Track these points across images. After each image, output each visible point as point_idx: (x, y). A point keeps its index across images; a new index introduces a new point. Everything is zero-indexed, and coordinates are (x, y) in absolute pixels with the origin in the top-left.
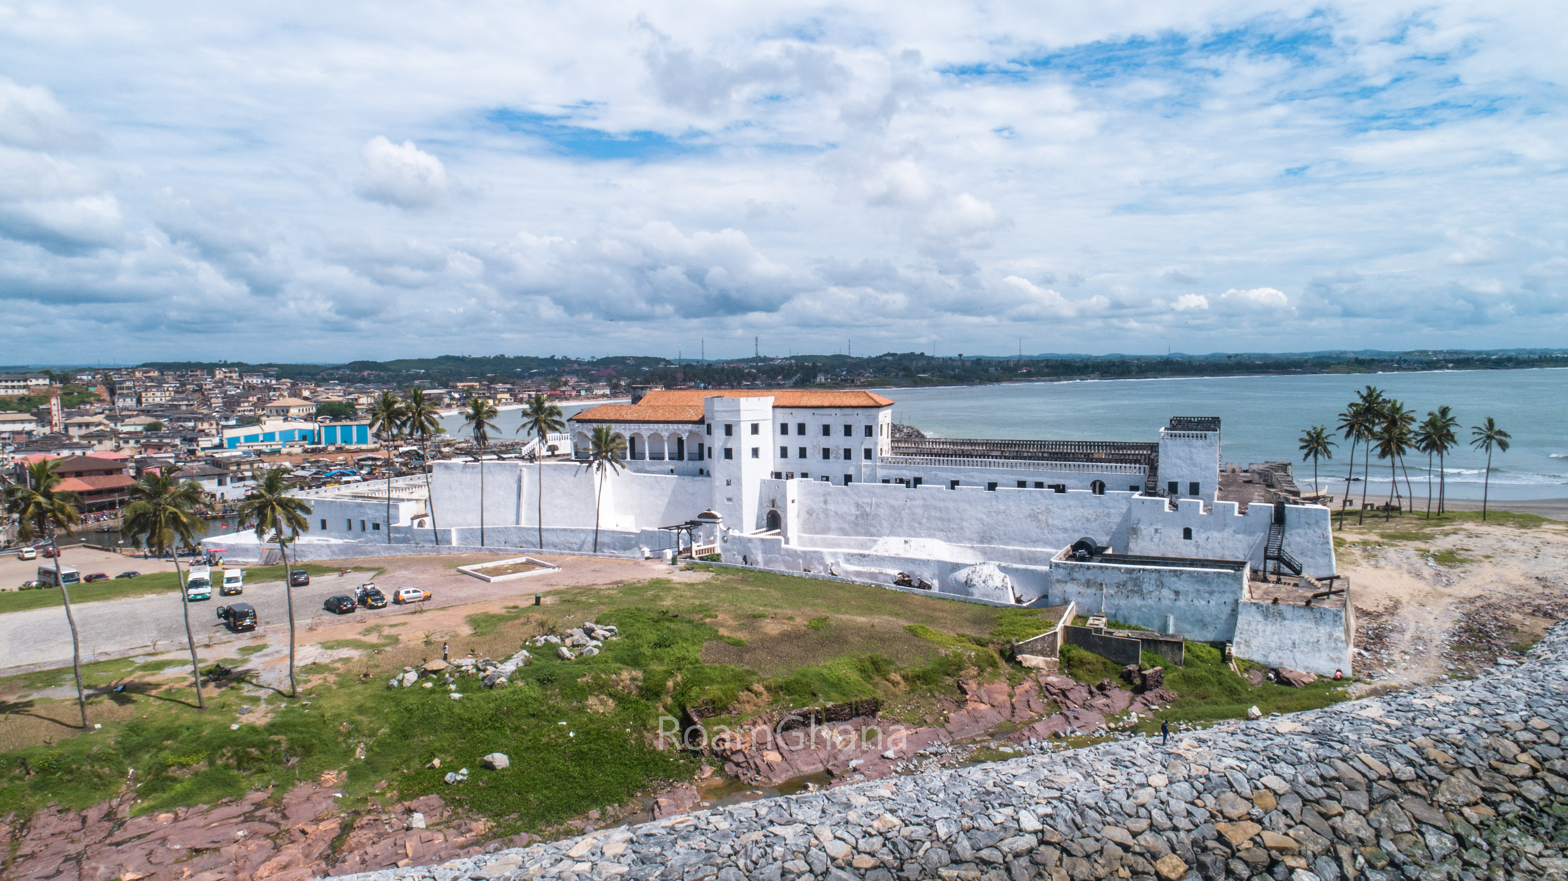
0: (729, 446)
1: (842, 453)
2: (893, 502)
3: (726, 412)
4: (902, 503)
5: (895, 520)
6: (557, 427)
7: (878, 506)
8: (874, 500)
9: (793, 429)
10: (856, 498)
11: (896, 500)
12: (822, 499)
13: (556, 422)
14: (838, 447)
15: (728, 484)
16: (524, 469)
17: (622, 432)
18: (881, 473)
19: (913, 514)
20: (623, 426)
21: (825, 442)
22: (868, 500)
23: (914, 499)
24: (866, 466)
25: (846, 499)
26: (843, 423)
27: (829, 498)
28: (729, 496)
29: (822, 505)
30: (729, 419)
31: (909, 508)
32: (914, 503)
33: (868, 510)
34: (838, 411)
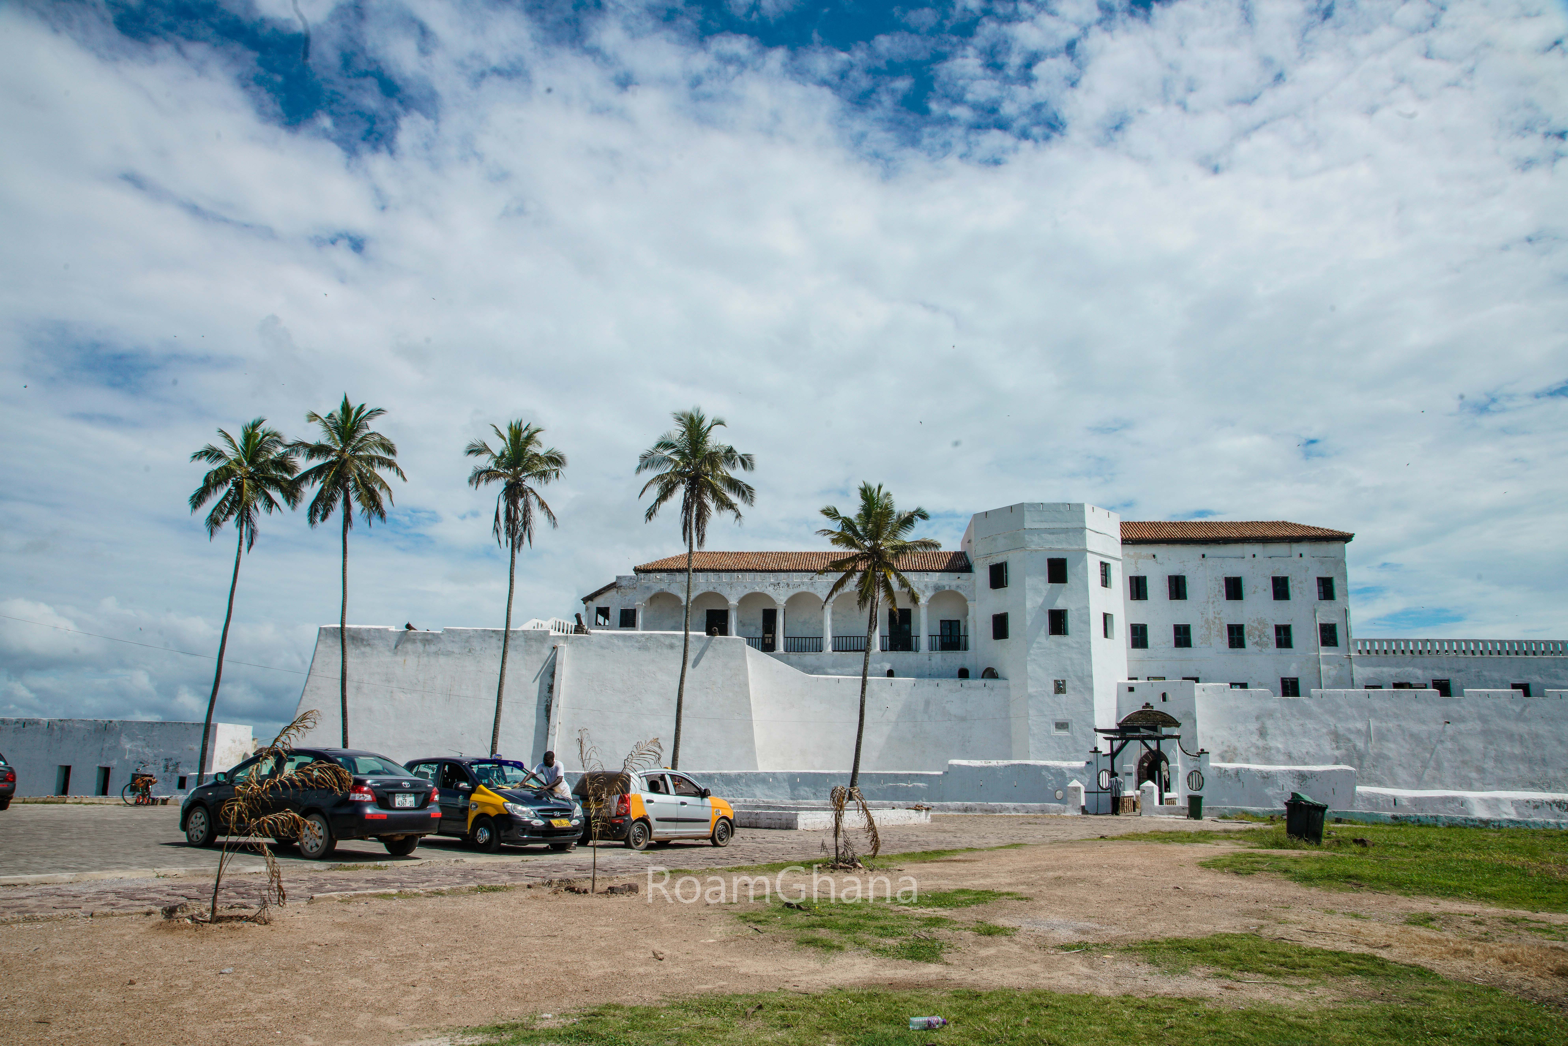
0: (1059, 605)
1: (1272, 633)
2: (1415, 728)
3: (1052, 532)
4: (1435, 727)
5: (1425, 766)
6: (733, 498)
7: (1382, 737)
8: (1373, 723)
9: (1157, 588)
10: (1332, 721)
11: (1424, 722)
12: (1254, 726)
13: (734, 485)
14: (1261, 622)
15: (1060, 688)
16: (561, 644)
17: (770, 591)
18: (1361, 672)
19: (1463, 750)
20: (771, 578)
21: (1234, 613)
22: (1360, 725)
23: (1462, 719)
24: (1328, 661)
25: (1310, 724)
26: (1270, 574)
27: (1269, 723)
28: (1060, 718)
29: (1255, 739)
30: (1058, 548)
31: (1453, 738)
32: (1462, 727)
33: (1360, 745)
34: (1257, 549)
